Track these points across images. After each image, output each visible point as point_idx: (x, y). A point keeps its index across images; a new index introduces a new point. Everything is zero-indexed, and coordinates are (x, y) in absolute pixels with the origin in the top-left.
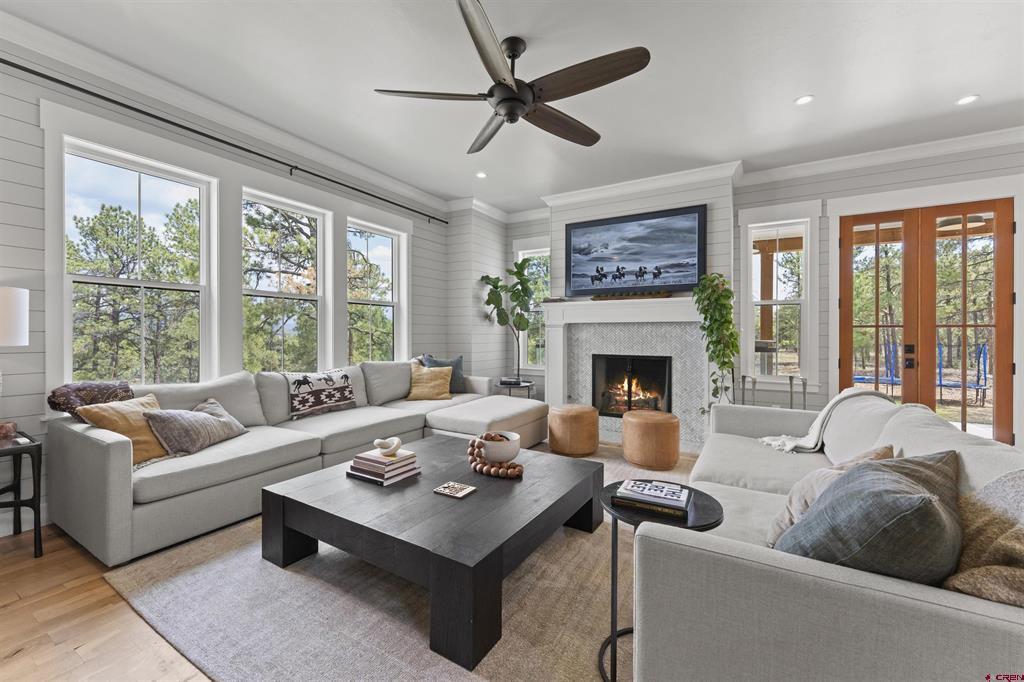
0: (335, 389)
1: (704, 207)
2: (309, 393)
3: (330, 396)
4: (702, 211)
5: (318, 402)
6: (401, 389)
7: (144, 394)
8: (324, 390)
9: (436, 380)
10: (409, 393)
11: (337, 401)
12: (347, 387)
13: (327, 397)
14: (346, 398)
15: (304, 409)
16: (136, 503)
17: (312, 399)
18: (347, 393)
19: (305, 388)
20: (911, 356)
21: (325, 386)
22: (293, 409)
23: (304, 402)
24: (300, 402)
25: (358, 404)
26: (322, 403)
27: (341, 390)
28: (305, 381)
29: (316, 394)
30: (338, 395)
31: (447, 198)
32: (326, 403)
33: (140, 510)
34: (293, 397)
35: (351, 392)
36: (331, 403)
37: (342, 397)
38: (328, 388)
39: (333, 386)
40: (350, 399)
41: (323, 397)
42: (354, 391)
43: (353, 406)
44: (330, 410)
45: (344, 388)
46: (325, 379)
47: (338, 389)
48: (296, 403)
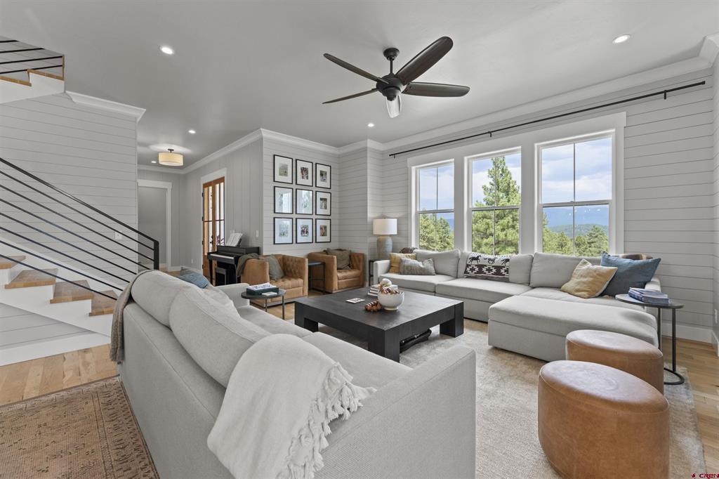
0: (493, 267)
2: (476, 266)
3: (489, 270)
5: (480, 271)
6: (555, 279)
8: (486, 266)
9: (585, 277)
10: (564, 284)
11: (493, 274)
12: (504, 267)
13: (487, 270)
14: (501, 274)
15: (472, 274)
17: (477, 269)
18: (502, 271)
19: (475, 262)
21: (487, 264)
22: (466, 272)
23: (472, 270)
24: (471, 270)
25: (511, 280)
26: (483, 272)
27: (498, 268)
28: (476, 259)
29: (481, 267)
30: (494, 270)
32: (485, 273)
34: (468, 266)
35: (507, 271)
36: (489, 274)
37: (498, 273)
38: (489, 265)
39: (493, 265)
40: (504, 275)
41: (484, 269)
42: (510, 271)
43: (506, 281)
44: (487, 278)
45: (501, 267)
46: (490, 259)
47: (495, 267)
48: (468, 269)
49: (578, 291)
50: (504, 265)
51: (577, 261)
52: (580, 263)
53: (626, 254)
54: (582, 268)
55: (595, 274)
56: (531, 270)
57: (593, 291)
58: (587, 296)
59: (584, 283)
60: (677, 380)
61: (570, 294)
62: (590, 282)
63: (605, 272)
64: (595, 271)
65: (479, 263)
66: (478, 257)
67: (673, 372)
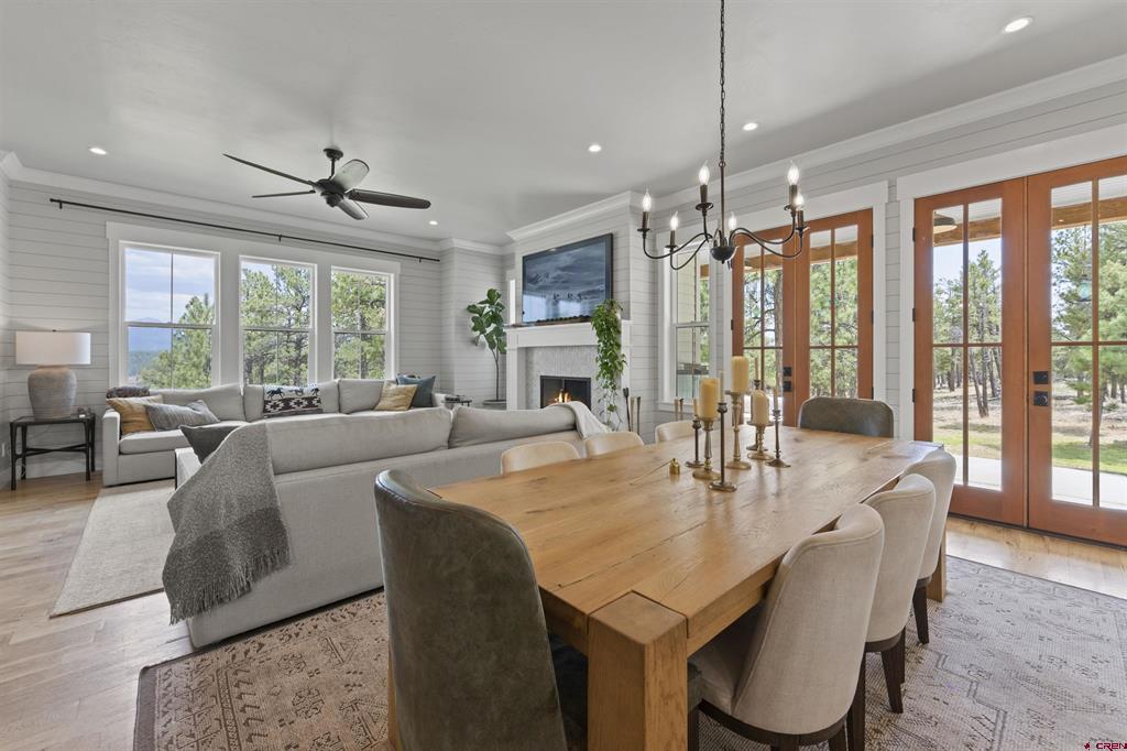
0: (302, 399)
1: (611, 235)
2: (280, 400)
3: (299, 404)
4: (610, 239)
5: (287, 406)
6: (369, 401)
7: (155, 394)
8: (294, 399)
10: (377, 404)
11: (305, 407)
12: (316, 397)
13: (295, 403)
14: (314, 406)
16: (120, 453)
17: (282, 405)
18: (314, 402)
19: (277, 397)
20: (788, 379)
21: (294, 396)
22: (265, 411)
23: (275, 406)
24: (272, 406)
25: (325, 410)
26: (291, 408)
27: (310, 399)
28: (279, 392)
29: (286, 401)
30: (306, 403)
31: (436, 240)
32: (294, 408)
33: (122, 457)
34: (266, 402)
35: (320, 401)
36: (300, 408)
37: (310, 405)
38: (298, 398)
39: (303, 396)
40: (316, 406)
41: (292, 404)
42: (322, 401)
43: (320, 411)
44: (298, 413)
45: (312, 398)
46: (296, 391)
47: (306, 399)
48: (268, 407)
50: (314, 395)
56: (339, 398)
65: (284, 397)
66: (280, 389)
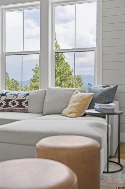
0: (17, 100)
2: (4, 100)
3: (14, 104)
5: (7, 106)
8: (11, 100)
9: (75, 102)
11: (16, 107)
12: (24, 100)
13: (12, 103)
15: (1, 108)
17: (4, 104)
18: (23, 104)
21: (12, 98)
25: (29, 110)
27: (20, 101)
29: (7, 101)
32: (10, 107)
35: (27, 103)
36: (13, 107)
37: (20, 105)
38: (14, 100)
39: (17, 99)
40: (24, 107)
41: (10, 103)
42: (29, 103)
43: (26, 111)
44: (12, 111)
45: (23, 101)
46: (15, 95)
47: (18, 101)
49: (70, 113)
50: (24, 99)
51: (73, 92)
52: (74, 93)
53: (103, 86)
54: (75, 96)
55: (81, 99)
56: (44, 102)
57: (79, 112)
58: (75, 116)
59: (74, 107)
60: (119, 168)
61: (66, 116)
62: (78, 106)
63: (86, 97)
64: (81, 97)
65: (7, 98)
66: (6, 93)
67: (119, 164)
